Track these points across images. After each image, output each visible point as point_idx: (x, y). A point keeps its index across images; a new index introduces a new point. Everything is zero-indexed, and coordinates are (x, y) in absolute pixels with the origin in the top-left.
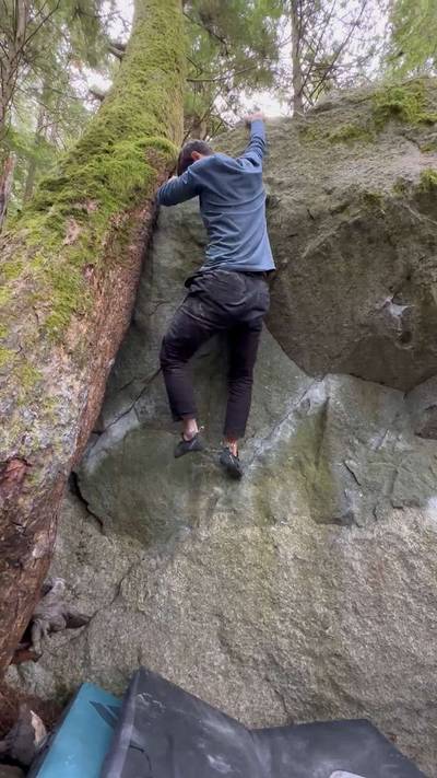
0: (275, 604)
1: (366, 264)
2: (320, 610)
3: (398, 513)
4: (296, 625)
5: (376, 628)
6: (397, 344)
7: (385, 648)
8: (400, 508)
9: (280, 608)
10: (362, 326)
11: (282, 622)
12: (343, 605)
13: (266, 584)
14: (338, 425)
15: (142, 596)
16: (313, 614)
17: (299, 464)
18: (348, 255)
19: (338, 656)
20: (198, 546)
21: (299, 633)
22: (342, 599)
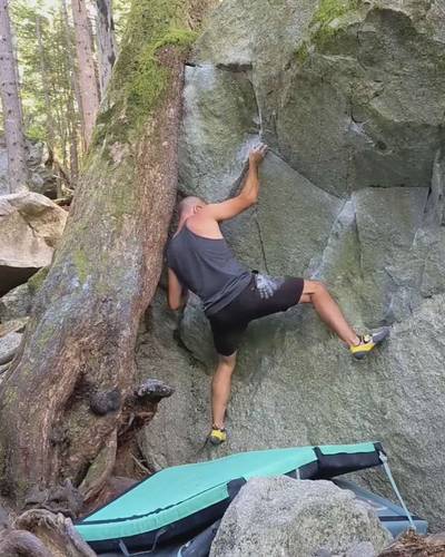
0: (345, 404)
1: (320, 101)
2: (378, 400)
3: (429, 301)
4: (364, 418)
5: (424, 405)
6: (380, 153)
7: (433, 420)
8: (430, 297)
9: (349, 406)
10: (347, 146)
11: (354, 417)
12: (395, 392)
13: (335, 389)
14: (371, 236)
15: (244, 414)
16: (373, 404)
17: (348, 281)
18: (306, 99)
19: (397, 435)
20: (277, 369)
21: (367, 424)
22: (393, 387)
